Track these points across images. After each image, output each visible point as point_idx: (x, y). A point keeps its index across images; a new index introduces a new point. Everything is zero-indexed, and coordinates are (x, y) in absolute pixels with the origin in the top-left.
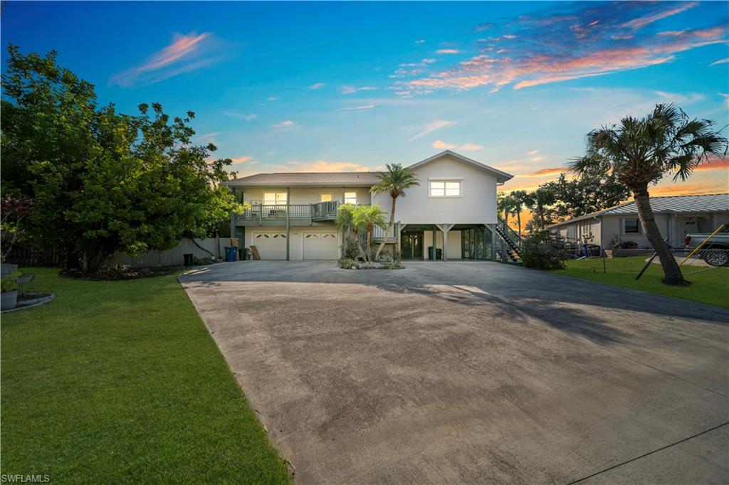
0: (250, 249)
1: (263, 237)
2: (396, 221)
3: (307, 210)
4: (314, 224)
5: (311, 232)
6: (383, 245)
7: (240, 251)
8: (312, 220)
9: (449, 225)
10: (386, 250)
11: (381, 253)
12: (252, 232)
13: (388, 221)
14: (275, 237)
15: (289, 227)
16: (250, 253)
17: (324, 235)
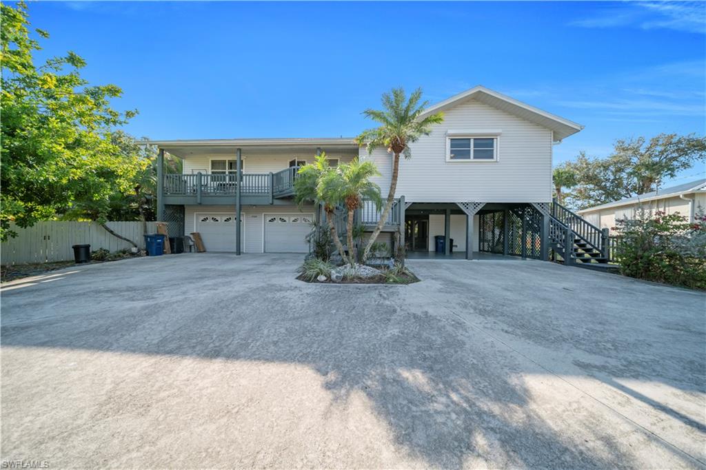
0: (191, 236)
1: (210, 221)
2: (397, 196)
3: (266, 182)
4: (276, 202)
5: (277, 215)
6: (376, 234)
7: (171, 240)
8: (273, 196)
9: (476, 204)
10: (381, 242)
11: (374, 248)
12: (195, 213)
13: (384, 195)
14: (227, 220)
15: (240, 206)
16: (191, 243)
17: (293, 219)
